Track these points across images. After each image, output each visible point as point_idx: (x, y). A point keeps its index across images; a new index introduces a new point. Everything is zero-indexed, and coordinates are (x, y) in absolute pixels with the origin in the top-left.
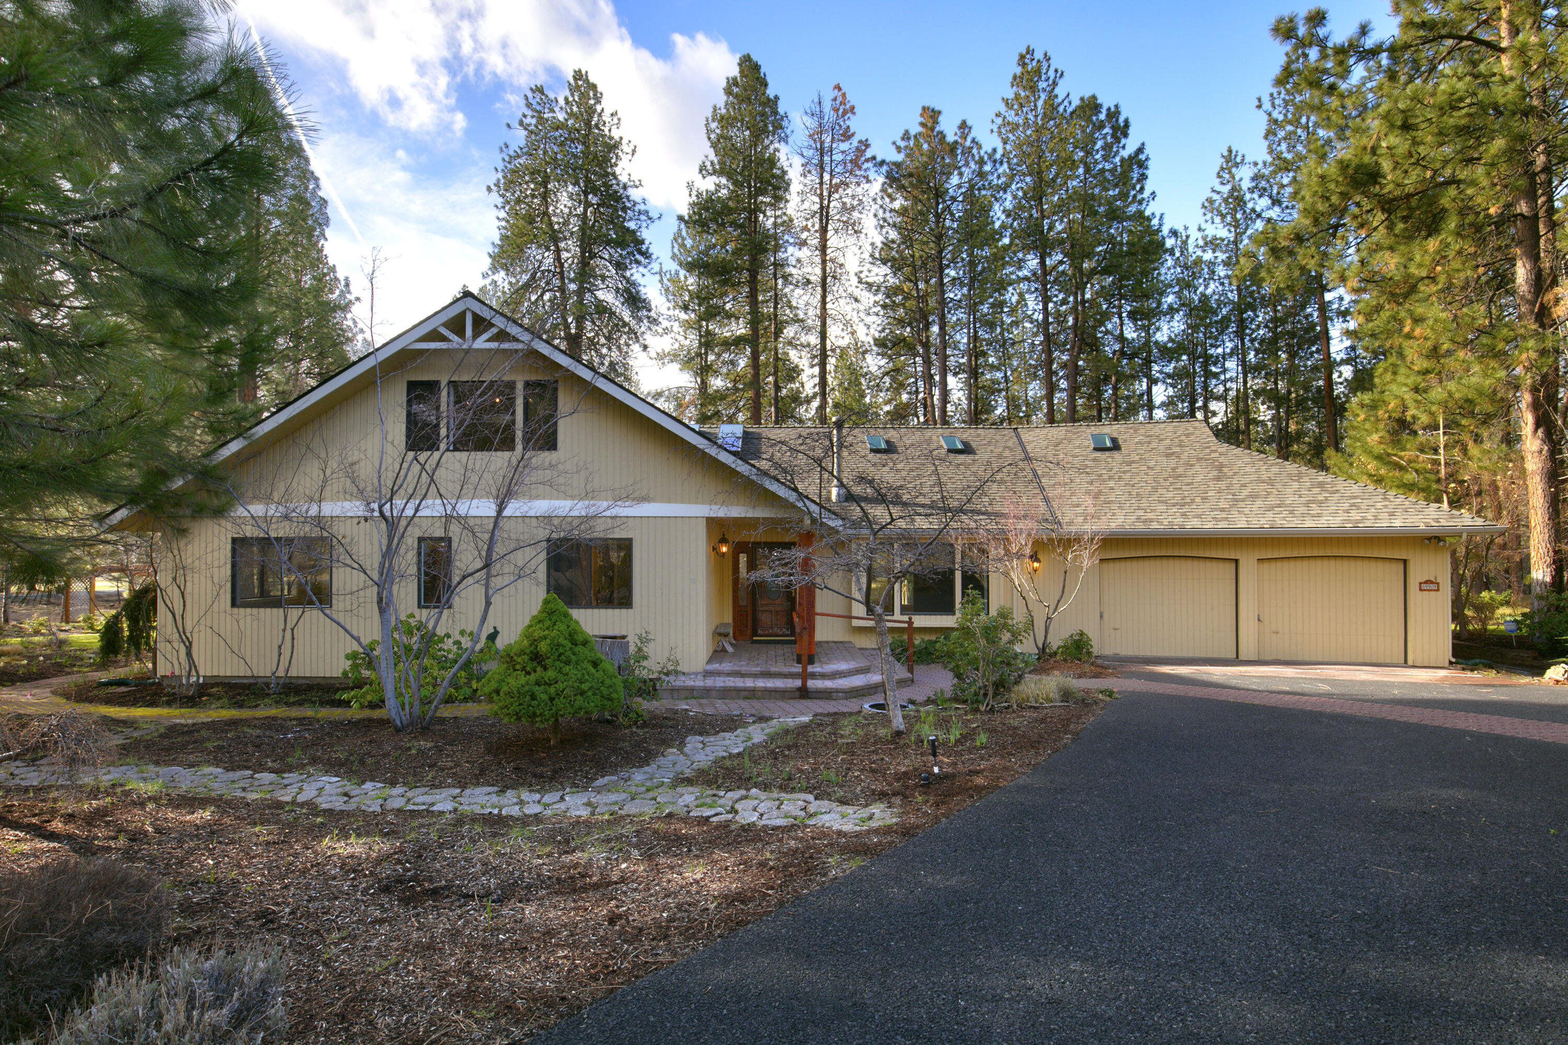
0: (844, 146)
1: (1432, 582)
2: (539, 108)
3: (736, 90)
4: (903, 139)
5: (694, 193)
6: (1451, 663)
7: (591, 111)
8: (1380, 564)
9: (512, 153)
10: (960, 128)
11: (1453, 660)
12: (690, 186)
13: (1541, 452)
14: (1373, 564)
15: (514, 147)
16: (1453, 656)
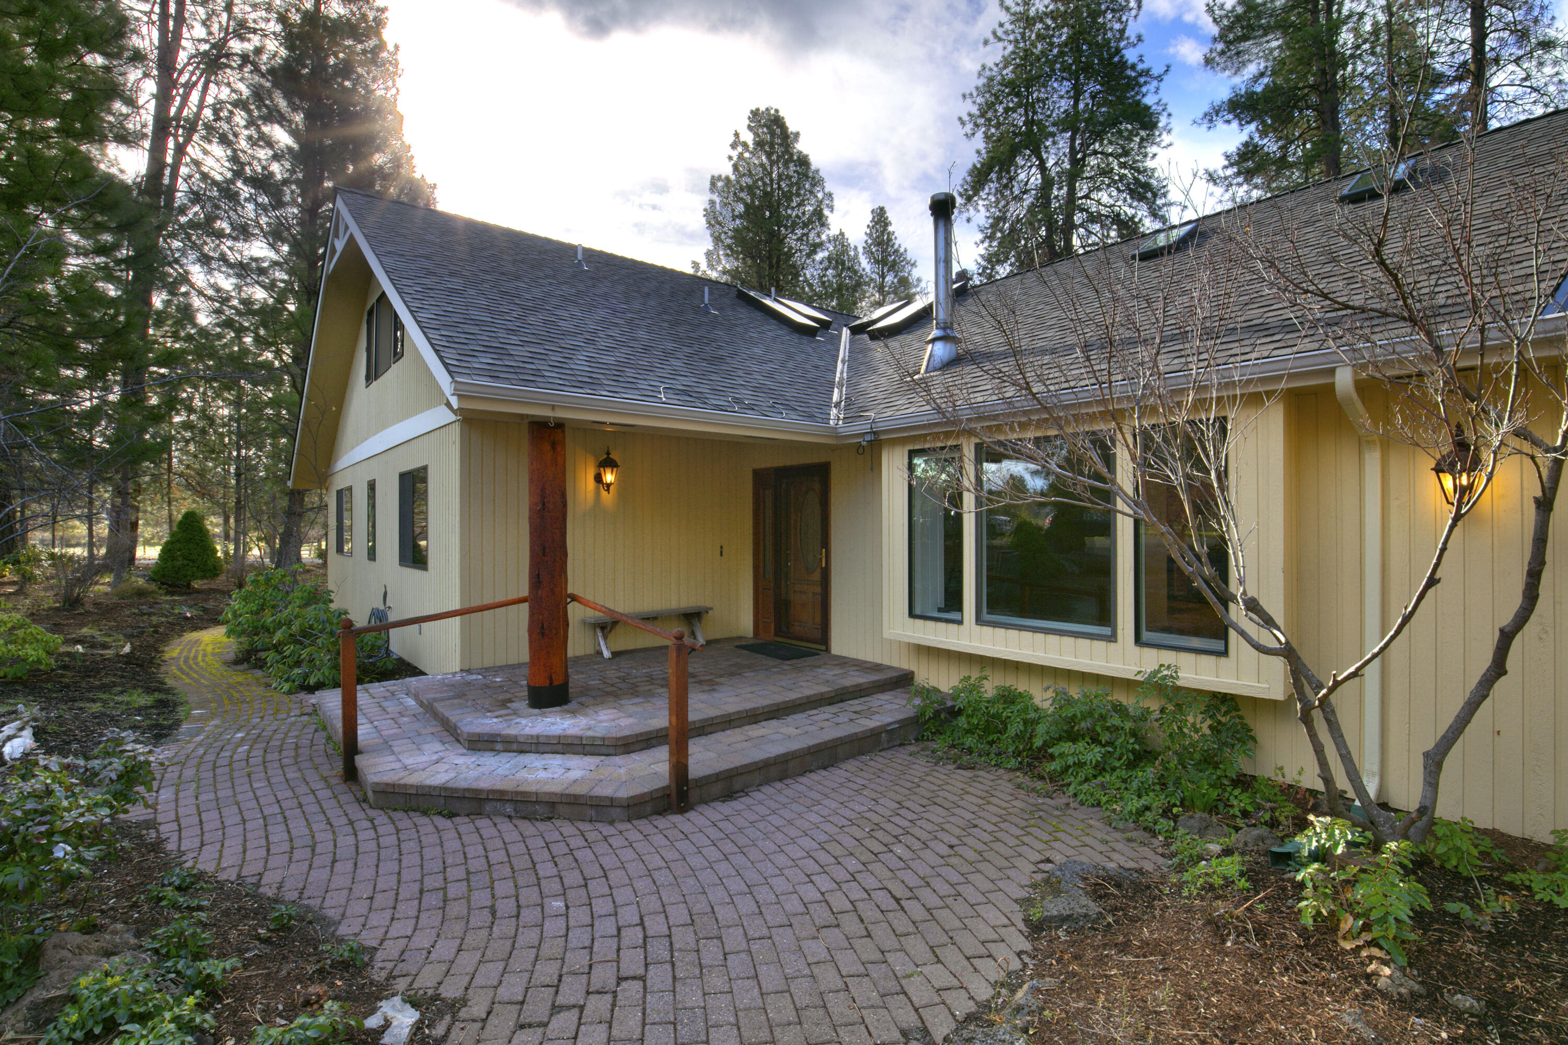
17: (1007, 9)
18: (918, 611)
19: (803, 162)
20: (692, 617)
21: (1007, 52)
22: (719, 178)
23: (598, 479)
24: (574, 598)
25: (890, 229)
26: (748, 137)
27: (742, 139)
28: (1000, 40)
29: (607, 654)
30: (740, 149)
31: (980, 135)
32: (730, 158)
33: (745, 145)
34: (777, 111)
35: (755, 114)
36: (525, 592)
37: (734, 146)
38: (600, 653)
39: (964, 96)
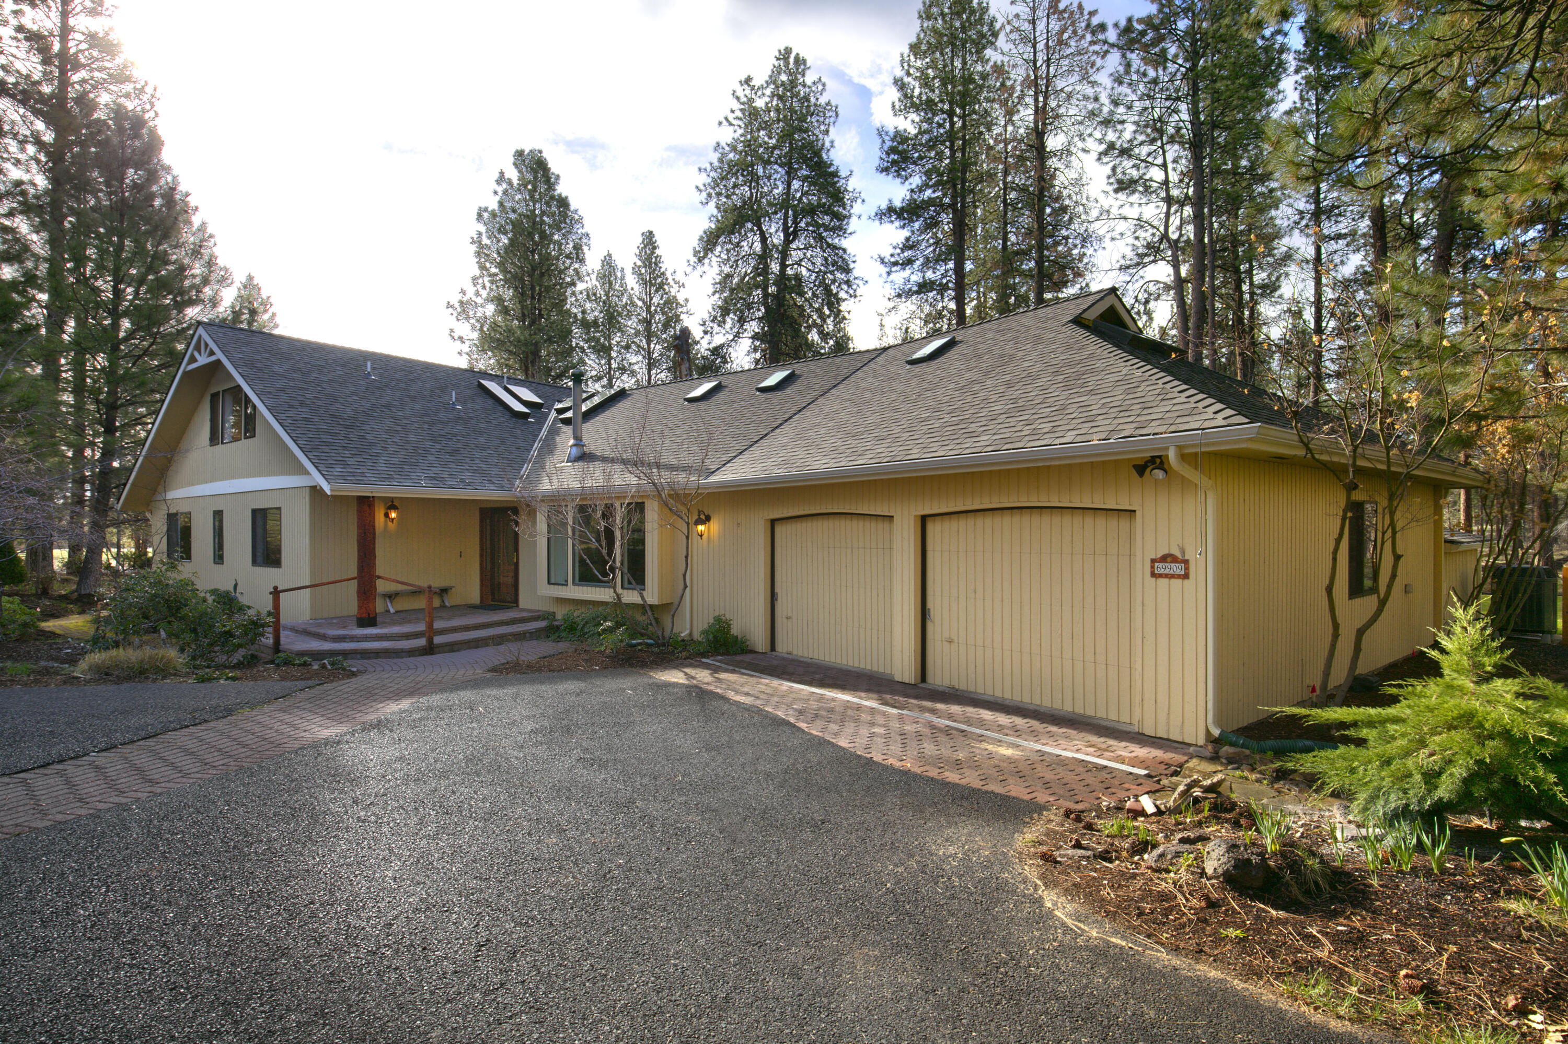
1: (1175, 560)
17: (738, 98)
18: (552, 581)
19: (563, 203)
20: (444, 591)
21: (737, 135)
22: (486, 210)
23: (387, 515)
24: (379, 577)
25: (658, 252)
26: (513, 174)
27: (507, 176)
28: (731, 124)
29: (392, 611)
30: (504, 186)
31: (712, 204)
32: (496, 193)
33: (510, 183)
34: (540, 152)
35: (519, 154)
36: (355, 573)
37: (499, 182)
38: (388, 611)
39: (700, 169)
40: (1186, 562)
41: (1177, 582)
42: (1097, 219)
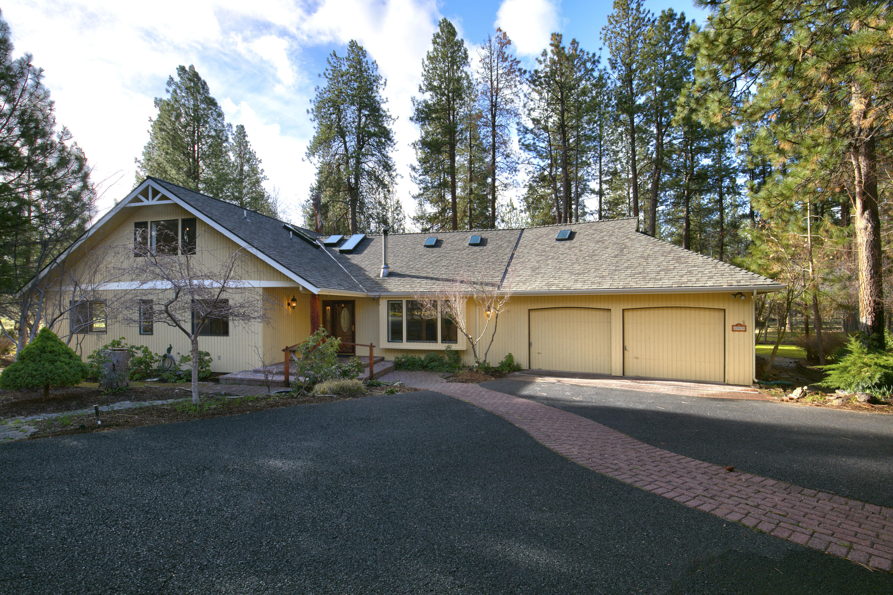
0: (505, 64)
1: (741, 325)
2: (335, 65)
3: (438, 40)
4: (543, 55)
5: (416, 103)
6: (754, 382)
7: (360, 62)
8: (707, 313)
9: (320, 91)
10: (572, 44)
11: (756, 381)
12: (413, 99)
13: (866, 229)
14: (702, 312)
15: (321, 87)
16: (756, 378)
19: (213, 102)
22: (161, 100)
23: (289, 305)
26: (178, 80)
27: (173, 79)
28: (326, 77)
32: (168, 90)
33: (176, 85)
35: (182, 68)
37: (170, 84)
40: (745, 326)
41: (742, 333)
42: (522, 163)
